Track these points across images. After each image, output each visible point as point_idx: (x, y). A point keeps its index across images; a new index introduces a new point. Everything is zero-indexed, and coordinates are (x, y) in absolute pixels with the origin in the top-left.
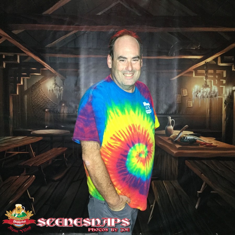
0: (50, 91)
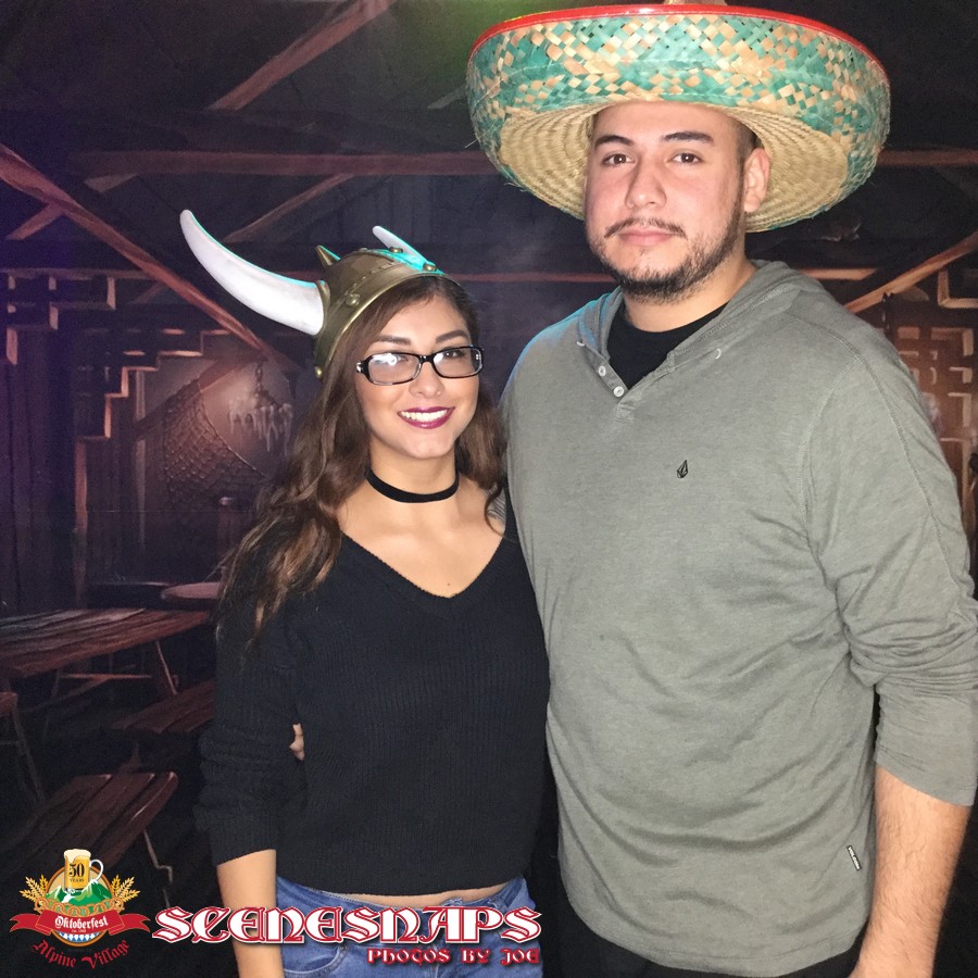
0: (238, 420)
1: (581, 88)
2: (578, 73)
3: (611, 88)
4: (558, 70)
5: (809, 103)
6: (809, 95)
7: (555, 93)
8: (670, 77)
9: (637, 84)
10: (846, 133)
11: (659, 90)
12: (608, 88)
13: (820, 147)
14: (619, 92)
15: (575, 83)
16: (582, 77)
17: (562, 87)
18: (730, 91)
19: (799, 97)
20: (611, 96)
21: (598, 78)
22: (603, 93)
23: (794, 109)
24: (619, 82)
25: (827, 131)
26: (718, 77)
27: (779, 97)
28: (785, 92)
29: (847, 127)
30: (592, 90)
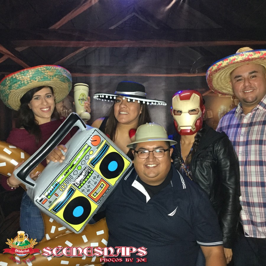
1: (24, 83)
2: (23, 80)
3: (29, 81)
4: (19, 80)
5: (61, 78)
6: (60, 76)
7: (19, 85)
8: (39, 77)
9: (34, 80)
10: (67, 82)
11: (37, 80)
12: (29, 82)
13: (64, 86)
14: (31, 82)
15: (23, 82)
16: (24, 81)
17: (20, 84)
18: (49, 78)
19: (59, 77)
20: (29, 83)
21: (26, 81)
22: (28, 83)
23: (59, 79)
24: (30, 80)
25: (64, 82)
26: (46, 76)
27: (56, 78)
28: (57, 76)
29: (67, 81)
30: (26, 83)
